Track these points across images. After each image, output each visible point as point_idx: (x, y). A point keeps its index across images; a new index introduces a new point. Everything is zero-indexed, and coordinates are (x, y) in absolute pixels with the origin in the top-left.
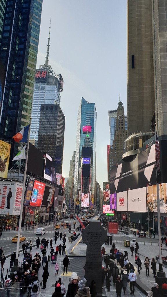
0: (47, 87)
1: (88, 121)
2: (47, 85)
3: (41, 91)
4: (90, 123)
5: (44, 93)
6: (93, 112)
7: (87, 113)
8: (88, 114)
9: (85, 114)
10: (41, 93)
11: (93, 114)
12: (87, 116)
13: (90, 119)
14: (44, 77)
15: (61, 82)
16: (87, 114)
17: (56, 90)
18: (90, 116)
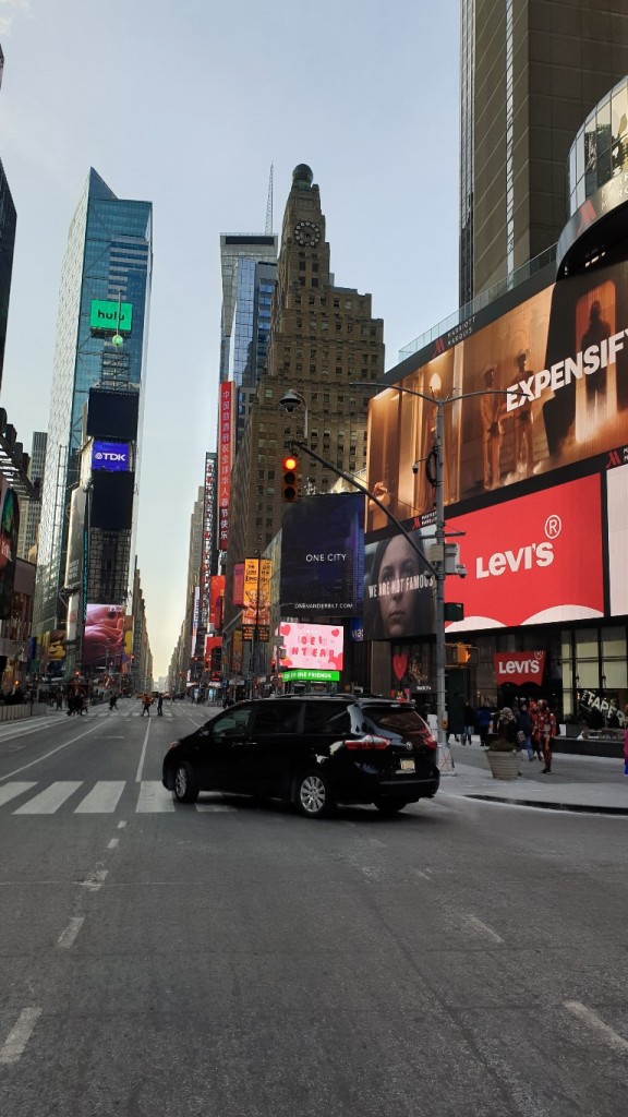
1: (117, 278)
4: (125, 289)
6: (141, 243)
7: (114, 244)
8: (116, 250)
9: (105, 245)
11: (143, 253)
12: (113, 254)
13: (126, 270)
16: (113, 249)
18: (130, 257)
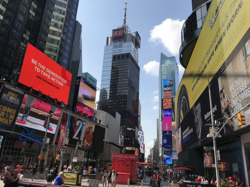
0: (125, 44)
1: (169, 74)
2: (124, 42)
3: (119, 49)
5: (121, 50)
9: (165, 68)
10: (118, 50)
14: (121, 36)
15: (138, 38)
17: (133, 46)
18: (171, 69)
